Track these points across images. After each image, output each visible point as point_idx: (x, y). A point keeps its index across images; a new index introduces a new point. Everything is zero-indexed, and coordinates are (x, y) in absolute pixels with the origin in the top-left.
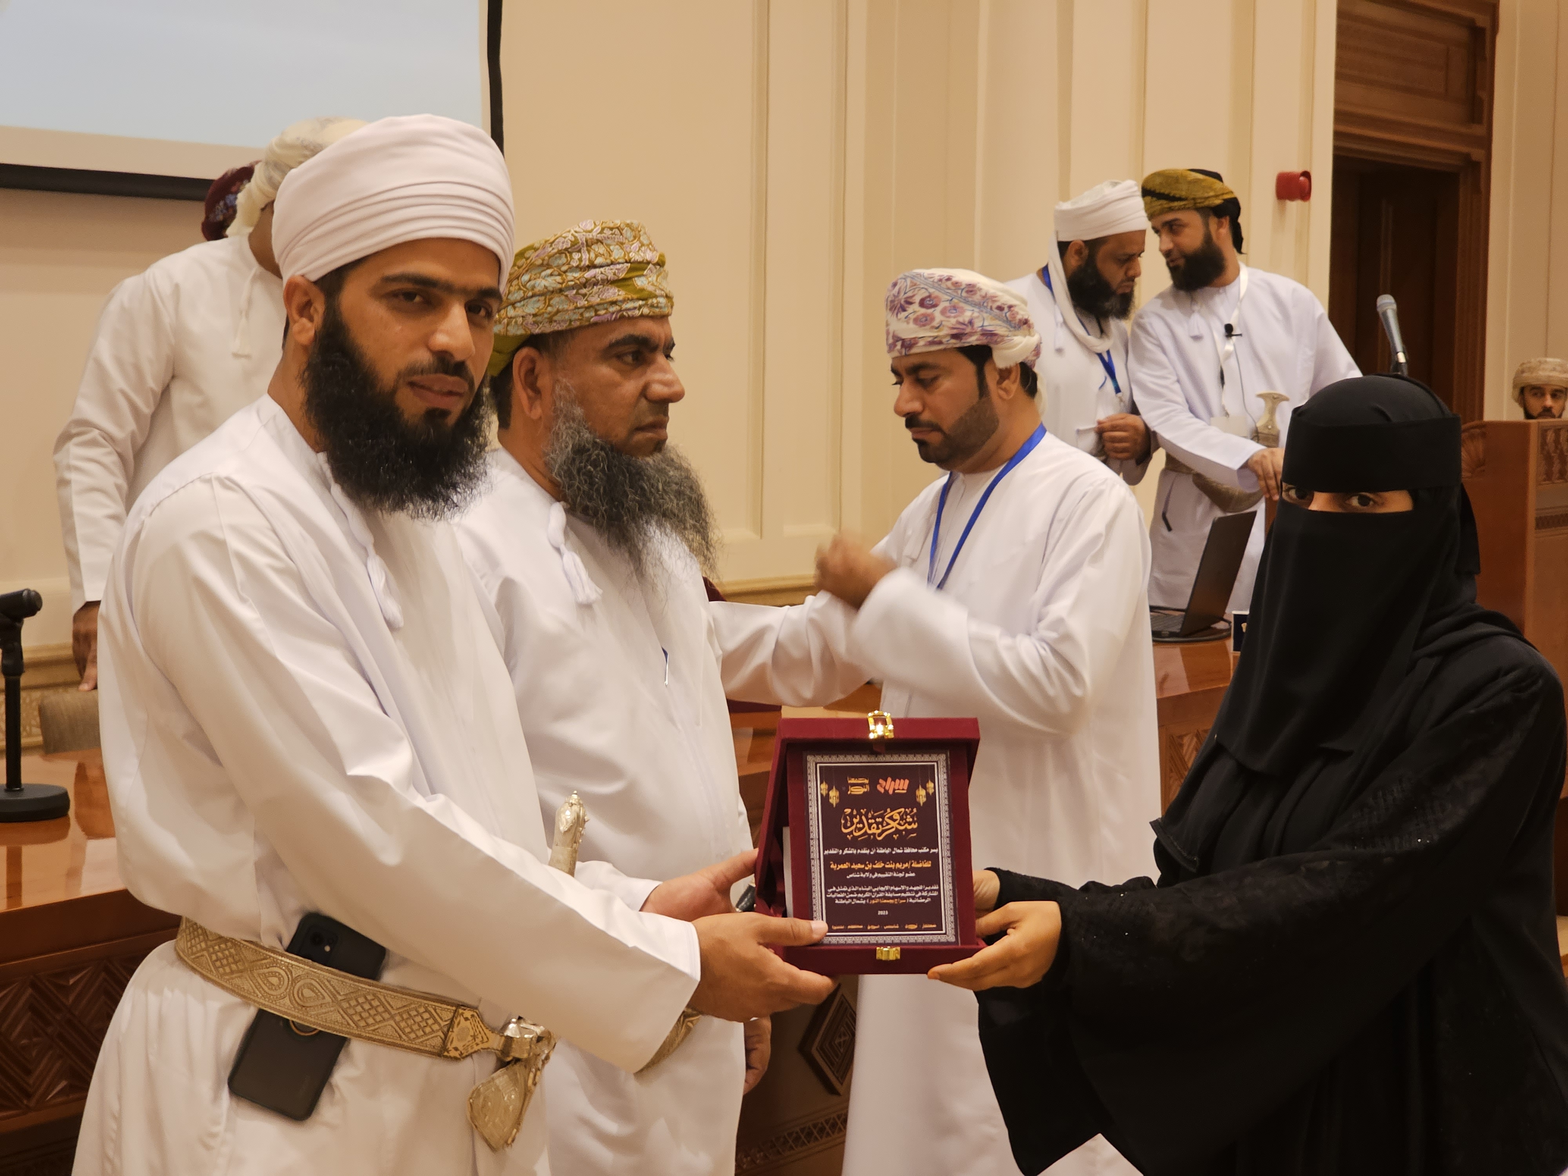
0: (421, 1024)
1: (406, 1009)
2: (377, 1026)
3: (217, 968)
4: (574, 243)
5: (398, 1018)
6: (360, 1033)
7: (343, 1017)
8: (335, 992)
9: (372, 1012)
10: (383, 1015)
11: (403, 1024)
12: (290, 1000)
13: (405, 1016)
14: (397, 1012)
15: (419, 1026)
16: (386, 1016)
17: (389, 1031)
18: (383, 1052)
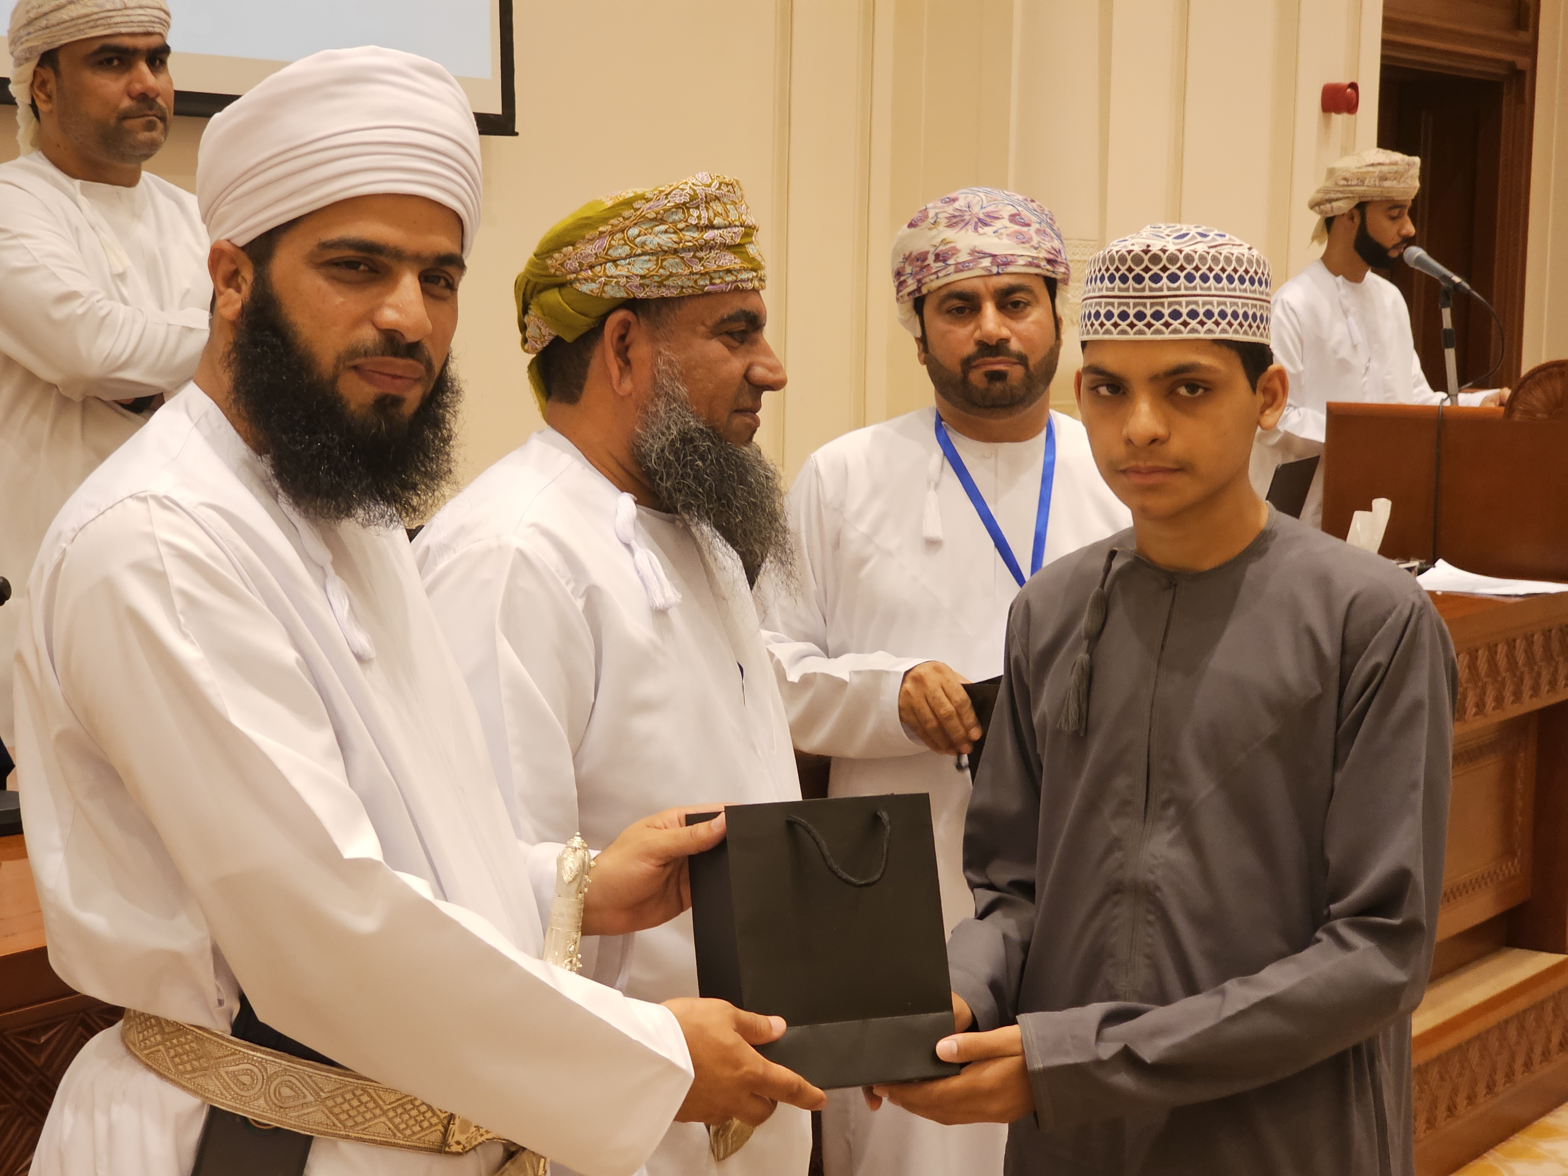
0: (417, 1118)
1: (400, 1102)
2: (366, 1125)
3: (176, 1065)
4: (693, 197)
5: (391, 1114)
6: (347, 1133)
7: (328, 1117)
8: (317, 1089)
9: (362, 1109)
10: (374, 1111)
11: (397, 1120)
12: (265, 1100)
13: (399, 1111)
14: (390, 1107)
15: (416, 1121)
16: (378, 1112)
17: (382, 1129)
18: (376, 1153)
